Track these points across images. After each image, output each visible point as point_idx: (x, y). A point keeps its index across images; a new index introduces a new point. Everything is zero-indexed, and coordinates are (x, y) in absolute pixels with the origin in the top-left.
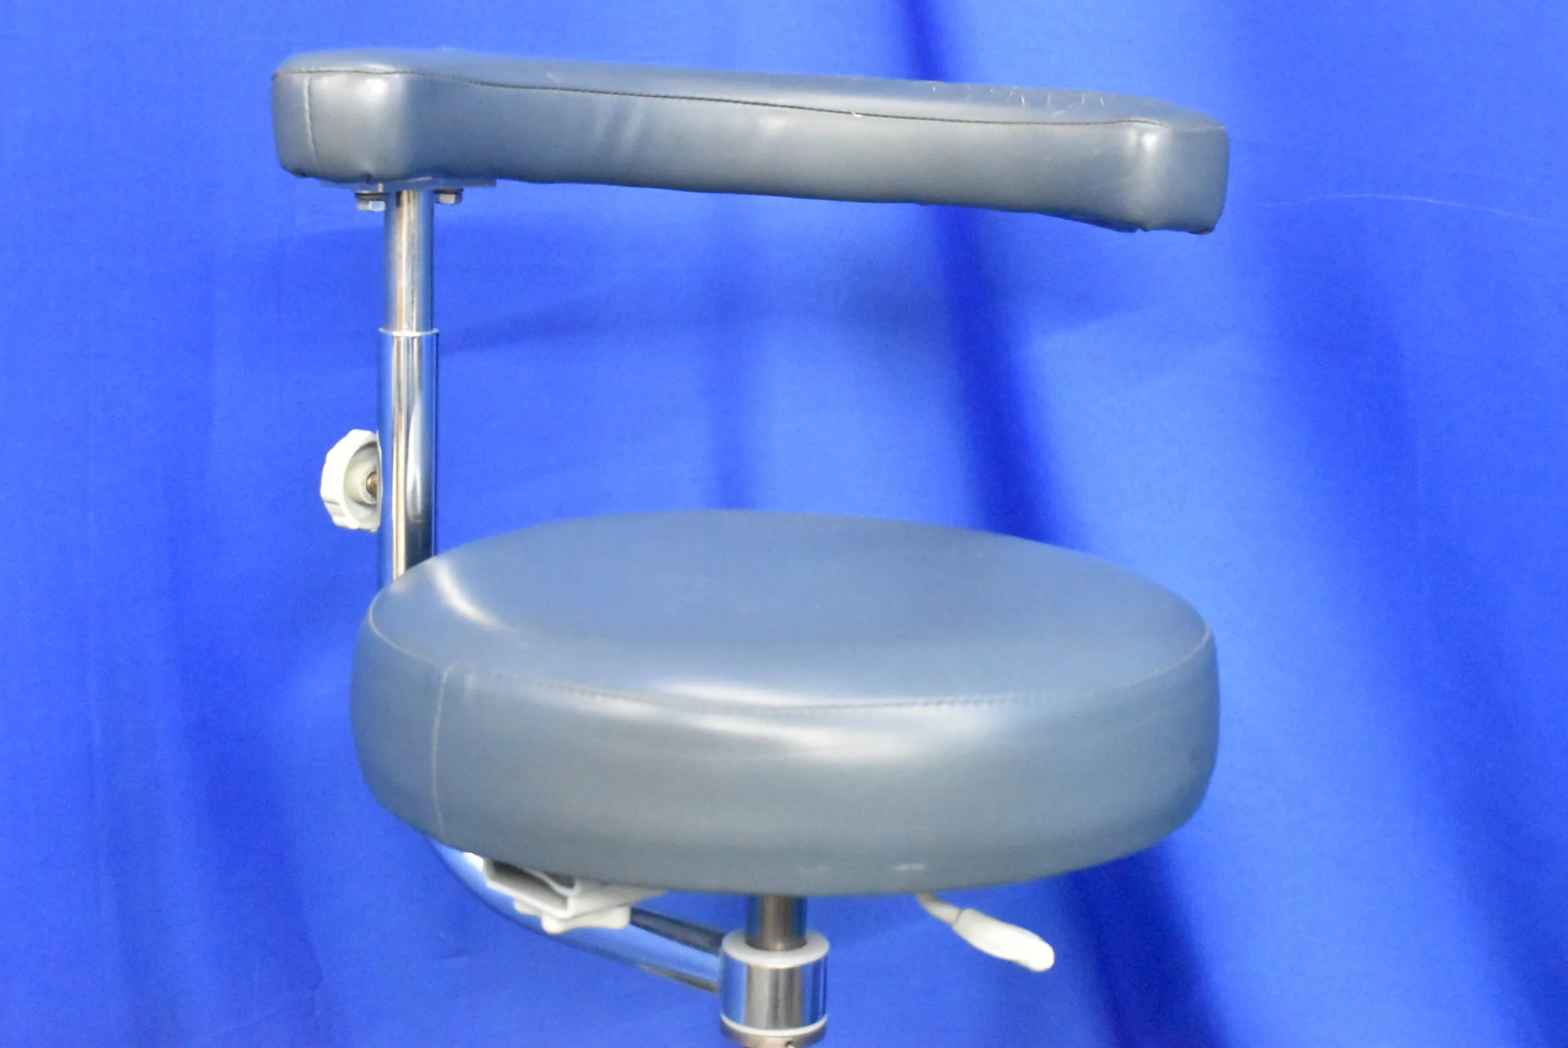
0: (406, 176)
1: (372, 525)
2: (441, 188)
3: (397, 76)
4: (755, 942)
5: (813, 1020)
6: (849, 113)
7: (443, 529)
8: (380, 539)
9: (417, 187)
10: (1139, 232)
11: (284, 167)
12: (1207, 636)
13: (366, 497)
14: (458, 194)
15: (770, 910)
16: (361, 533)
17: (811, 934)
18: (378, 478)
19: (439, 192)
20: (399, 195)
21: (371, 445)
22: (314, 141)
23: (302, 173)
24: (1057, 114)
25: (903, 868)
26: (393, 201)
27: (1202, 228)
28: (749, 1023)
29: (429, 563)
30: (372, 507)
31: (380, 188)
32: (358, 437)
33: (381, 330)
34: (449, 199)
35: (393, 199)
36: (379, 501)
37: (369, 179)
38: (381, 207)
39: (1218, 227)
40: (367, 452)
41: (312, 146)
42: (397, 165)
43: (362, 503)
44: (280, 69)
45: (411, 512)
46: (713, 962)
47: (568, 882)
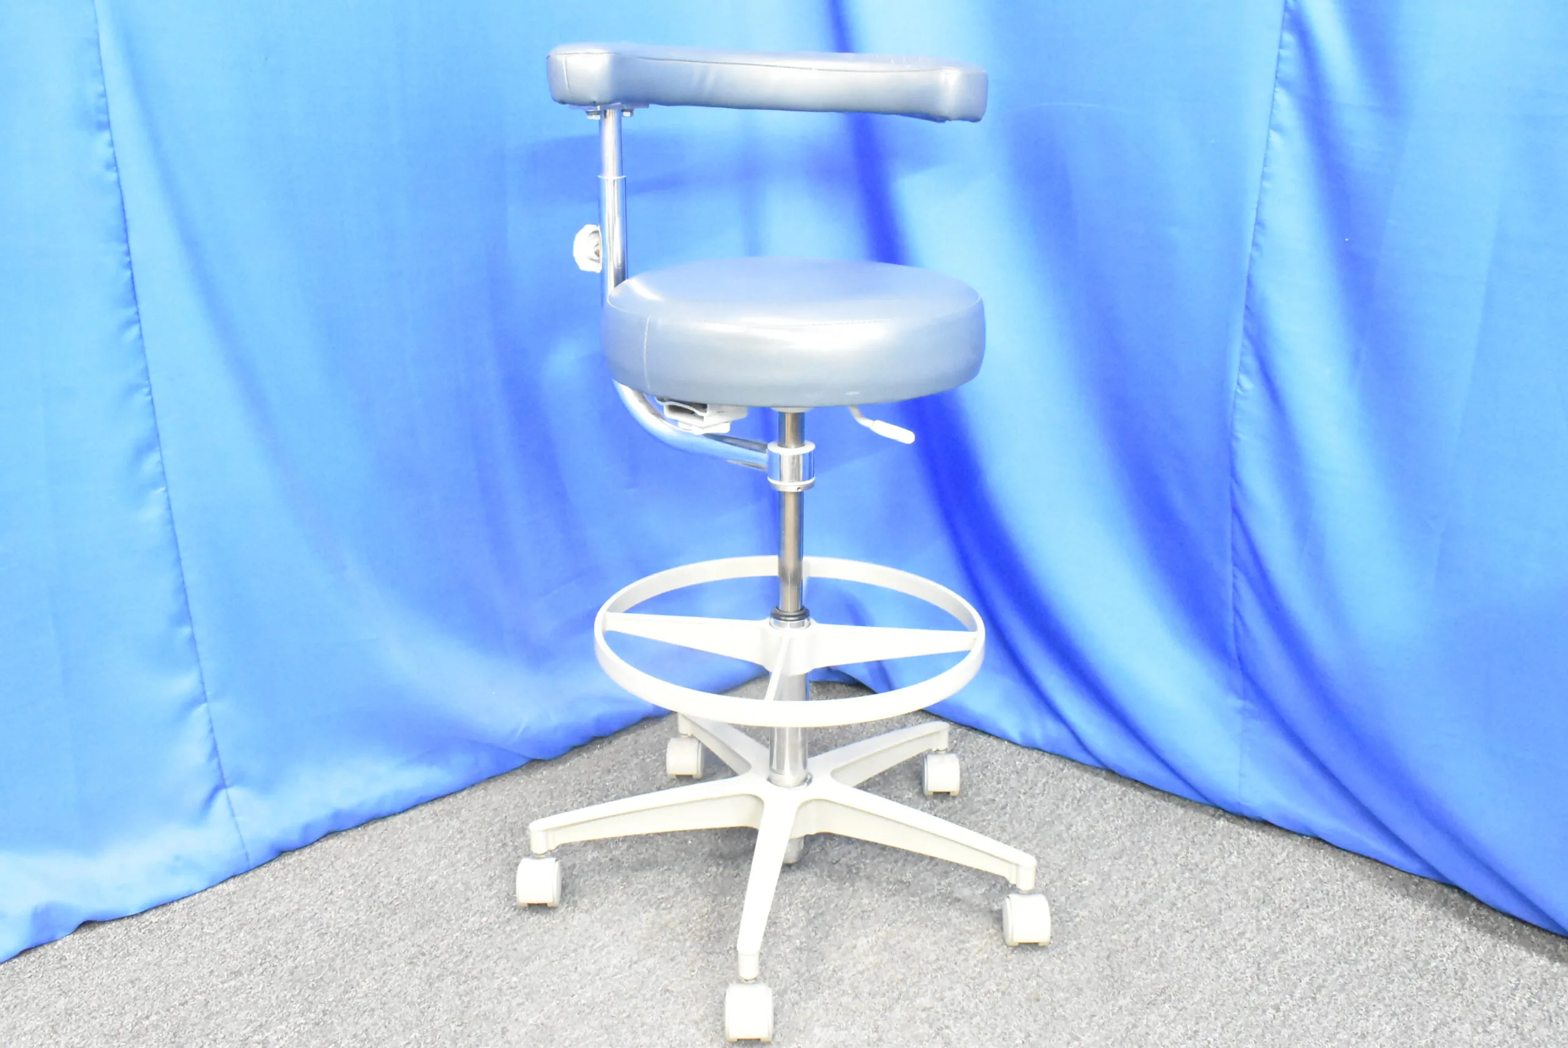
0: (610, 103)
1: (597, 268)
2: (626, 108)
3: (606, 55)
4: (782, 443)
5: (810, 478)
6: (811, 69)
7: (631, 268)
8: (602, 275)
9: (613, 108)
10: (947, 122)
11: (555, 100)
12: (979, 299)
13: (595, 257)
14: (631, 111)
15: (788, 420)
16: (593, 274)
17: (806, 442)
18: (600, 248)
19: (623, 111)
20: (605, 112)
21: (596, 232)
22: (569, 86)
23: (563, 102)
24: (909, 67)
25: (851, 393)
26: (603, 115)
27: (975, 119)
28: (781, 479)
29: (626, 282)
30: (598, 261)
31: (599, 108)
32: (590, 228)
33: (599, 176)
34: (627, 114)
35: (604, 113)
36: (601, 257)
37: (594, 104)
38: (598, 117)
39: (983, 118)
40: (595, 235)
41: (567, 88)
42: (606, 97)
43: (592, 260)
44: (552, 53)
45: (616, 264)
46: (764, 456)
47: (703, 407)
